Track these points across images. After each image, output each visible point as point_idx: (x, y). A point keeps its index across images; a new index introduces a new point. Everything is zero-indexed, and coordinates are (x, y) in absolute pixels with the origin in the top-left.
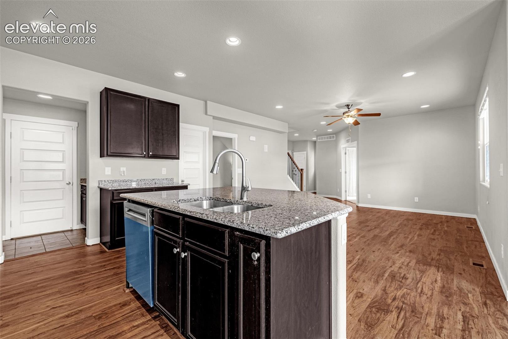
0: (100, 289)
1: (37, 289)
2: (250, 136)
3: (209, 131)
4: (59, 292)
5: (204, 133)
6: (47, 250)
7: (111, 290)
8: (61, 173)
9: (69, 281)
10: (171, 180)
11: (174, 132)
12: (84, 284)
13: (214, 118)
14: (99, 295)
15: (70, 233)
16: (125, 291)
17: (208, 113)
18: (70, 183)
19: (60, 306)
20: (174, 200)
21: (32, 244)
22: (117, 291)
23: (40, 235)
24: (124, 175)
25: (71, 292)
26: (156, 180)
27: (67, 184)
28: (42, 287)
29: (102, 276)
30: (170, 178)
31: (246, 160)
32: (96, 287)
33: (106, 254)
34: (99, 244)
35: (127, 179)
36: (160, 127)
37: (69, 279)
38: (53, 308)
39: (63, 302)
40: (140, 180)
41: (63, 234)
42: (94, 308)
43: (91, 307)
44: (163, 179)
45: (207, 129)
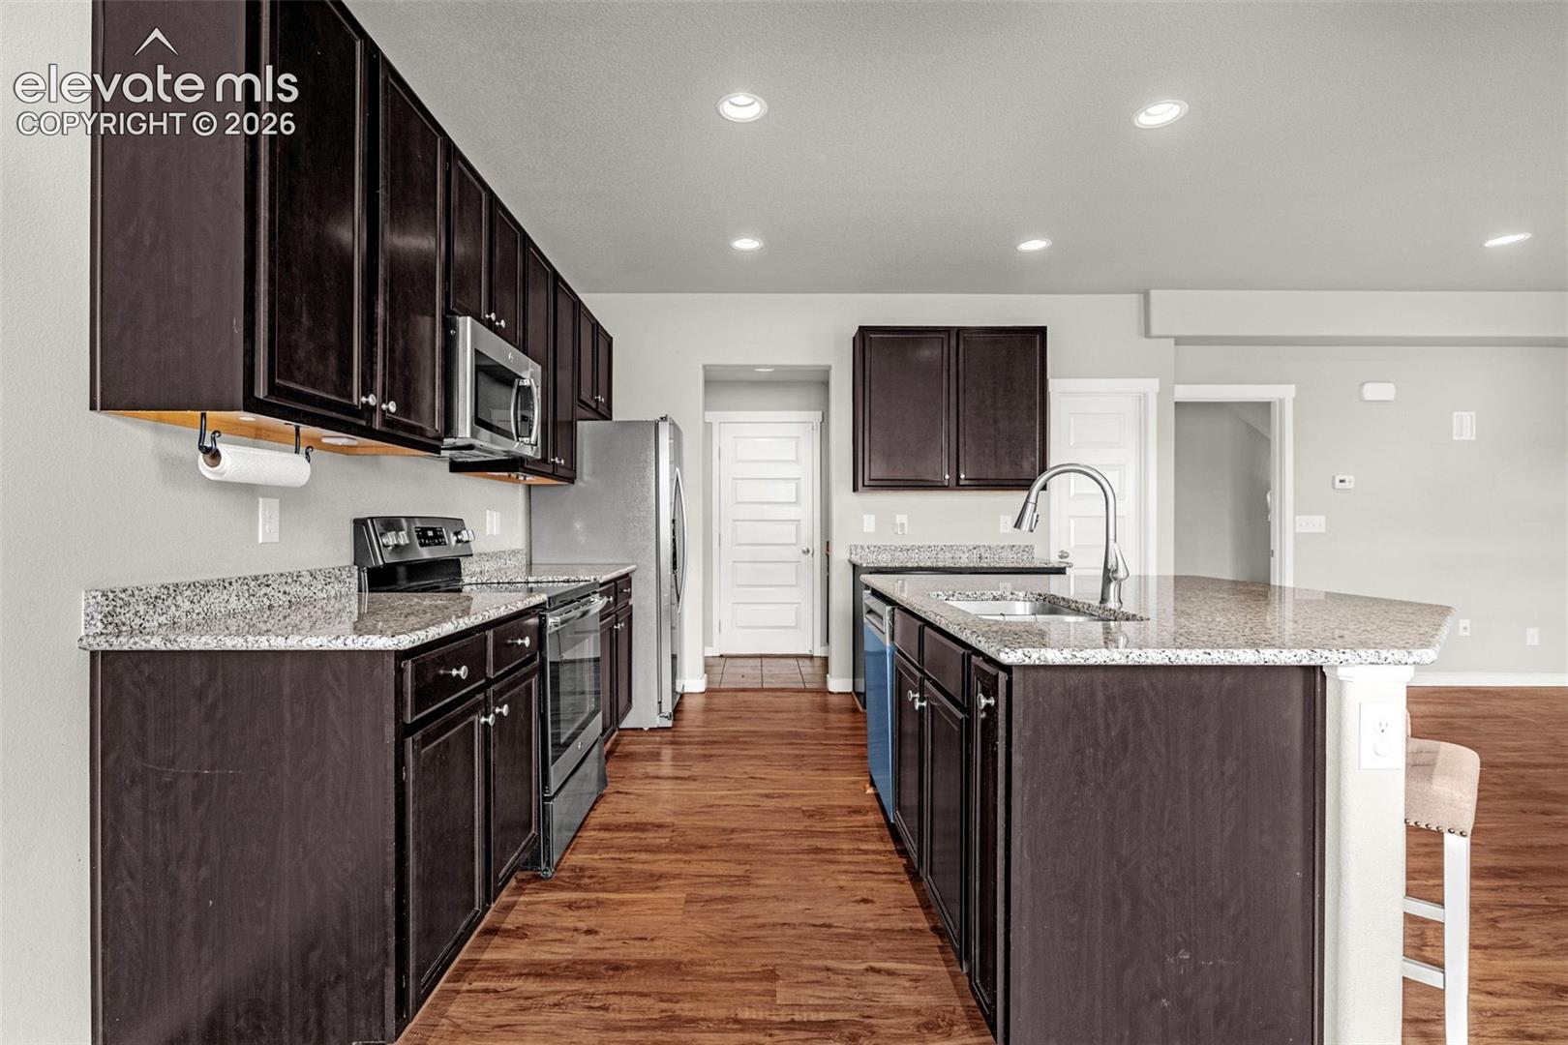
0: (826, 773)
1: (738, 743)
2: (1363, 384)
3: (1157, 390)
4: (764, 757)
5: (1143, 398)
6: (765, 686)
7: (843, 781)
8: (793, 527)
9: (783, 744)
10: (1027, 549)
11: (1031, 409)
12: (803, 756)
13: (1180, 341)
14: (820, 781)
15: (807, 662)
16: (865, 791)
17: (1155, 331)
18: (808, 551)
19: (761, 778)
20: (940, 593)
21: (747, 671)
22: (852, 786)
23: (761, 656)
24: (904, 534)
25: (782, 763)
26: (983, 550)
27: (804, 552)
28: (745, 742)
29: (836, 753)
30: (1023, 544)
31: (1341, 481)
32: (820, 767)
33: (859, 715)
34: (850, 693)
35: (909, 544)
36: (989, 402)
37: (785, 741)
38: (752, 778)
39: (766, 773)
40: (939, 549)
41: (793, 662)
42: (806, 799)
43: (804, 795)
44: (1003, 548)
45: (1152, 385)
